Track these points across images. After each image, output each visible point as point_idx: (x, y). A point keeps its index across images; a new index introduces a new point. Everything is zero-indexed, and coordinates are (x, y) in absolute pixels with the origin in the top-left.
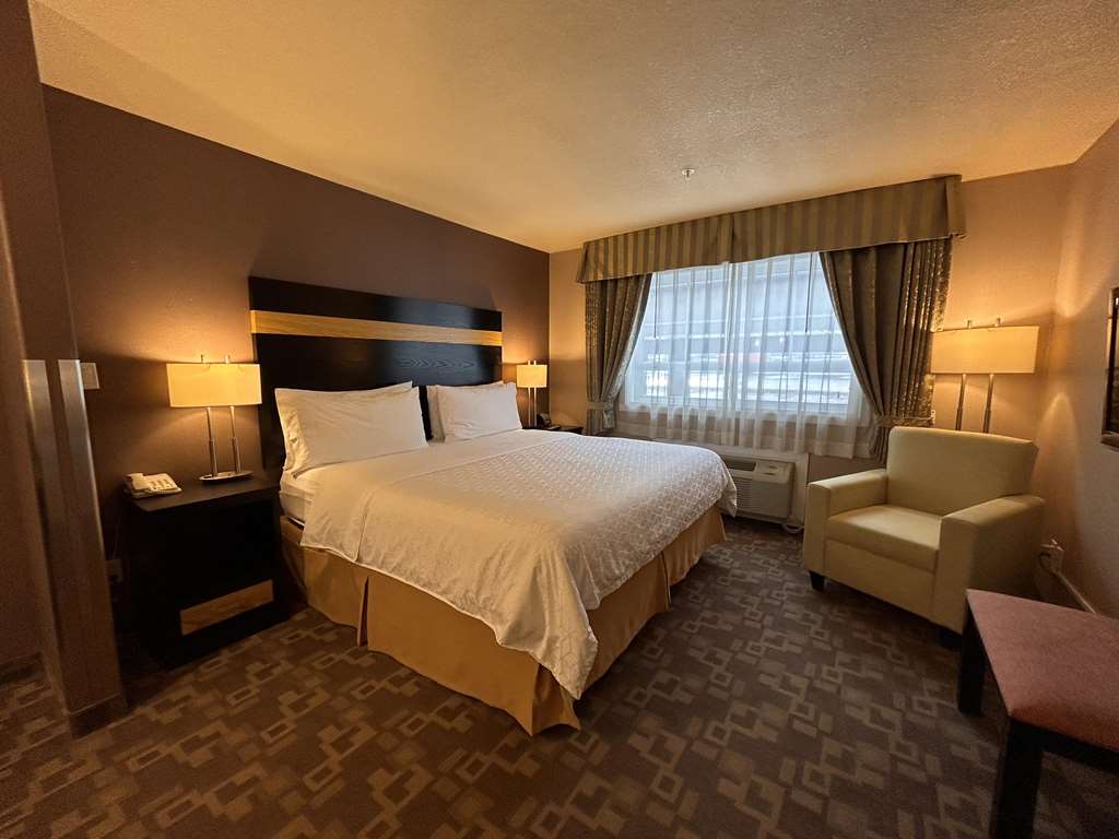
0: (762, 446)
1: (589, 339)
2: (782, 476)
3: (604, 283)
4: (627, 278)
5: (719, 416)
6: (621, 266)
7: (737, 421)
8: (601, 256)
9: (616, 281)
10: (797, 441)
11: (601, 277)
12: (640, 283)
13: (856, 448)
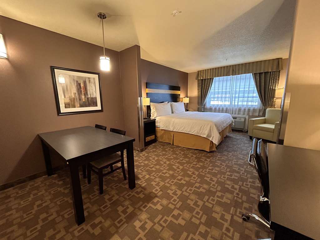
0: (238, 114)
1: (198, 92)
2: (243, 120)
3: (202, 80)
4: (208, 79)
5: (229, 108)
6: (207, 76)
7: (233, 109)
8: (202, 74)
9: (205, 79)
10: (246, 113)
11: (202, 78)
12: (211, 80)
13: (259, 114)
